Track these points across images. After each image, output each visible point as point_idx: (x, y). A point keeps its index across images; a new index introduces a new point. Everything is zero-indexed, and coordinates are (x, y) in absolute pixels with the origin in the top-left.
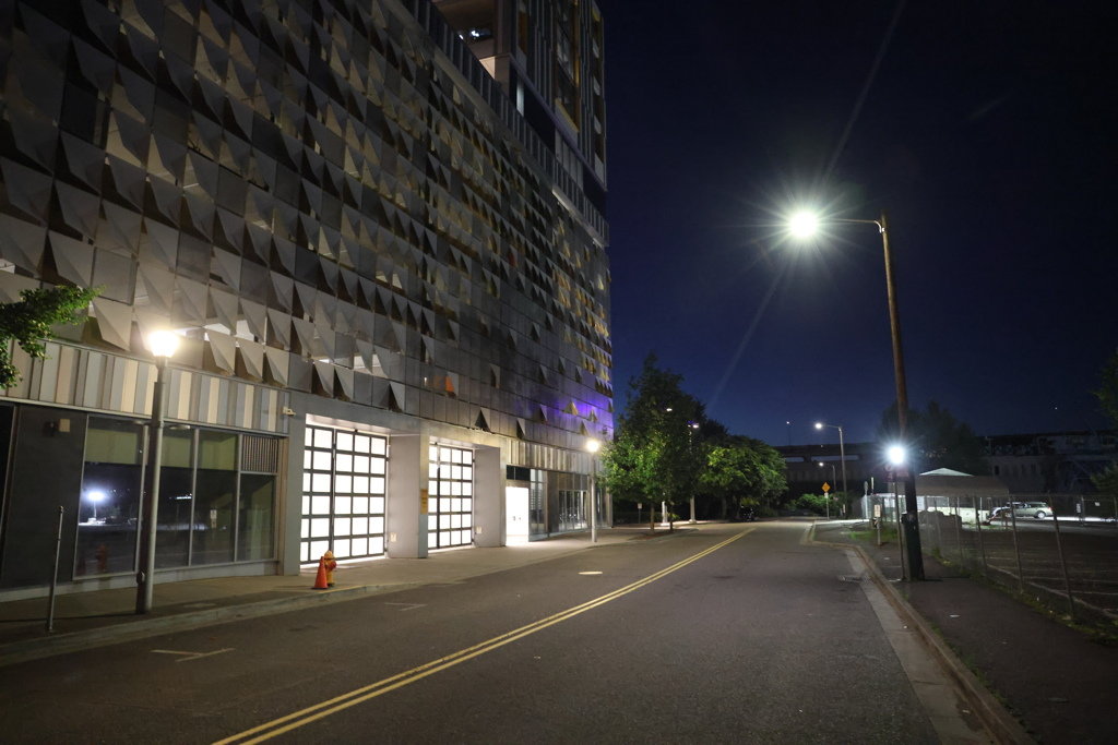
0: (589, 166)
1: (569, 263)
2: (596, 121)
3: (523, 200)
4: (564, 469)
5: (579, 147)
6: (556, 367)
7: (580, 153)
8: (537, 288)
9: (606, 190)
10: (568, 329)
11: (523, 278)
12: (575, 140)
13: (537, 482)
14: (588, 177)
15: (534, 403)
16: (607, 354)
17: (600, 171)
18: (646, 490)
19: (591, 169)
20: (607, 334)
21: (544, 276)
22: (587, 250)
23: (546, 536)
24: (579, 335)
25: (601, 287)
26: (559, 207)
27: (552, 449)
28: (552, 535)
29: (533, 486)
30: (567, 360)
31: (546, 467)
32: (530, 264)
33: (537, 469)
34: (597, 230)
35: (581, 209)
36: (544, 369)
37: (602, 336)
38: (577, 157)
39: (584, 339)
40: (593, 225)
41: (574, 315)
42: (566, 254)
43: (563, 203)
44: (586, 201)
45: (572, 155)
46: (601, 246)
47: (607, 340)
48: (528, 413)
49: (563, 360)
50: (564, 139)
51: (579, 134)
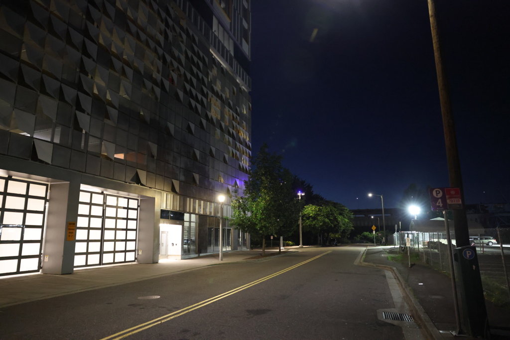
0: (238, 43)
1: (220, 93)
2: (244, 20)
3: (184, 48)
4: (212, 214)
5: (231, 30)
6: (208, 152)
7: (232, 34)
8: (193, 103)
9: (250, 60)
10: (218, 131)
11: (181, 94)
12: (228, 26)
13: (190, 222)
14: (237, 49)
15: (188, 172)
16: (248, 150)
17: (246, 48)
18: (258, 227)
19: (240, 46)
20: (248, 139)
21: (200, 96)
22: (235, 89)
23: (197, 255)
24: (227, 136)
25: (245, 112)
26: (214, 60)
27: (202, 202)
28: (201, 255)
29: (186, 224)
30: (217, 150)
31: (197, 212)
32: (188, 87)
33: (190, 213)
34: (243, 79)
35: (231, 65)
36: (198, 153)
37: (244, 140)
38: (230, 36)
39: (231, 139)
40: (240, 76)
41: (223, 124)
42: (218, 87)
43: (217, 57)
44: (235, 62)
45: (226, 34)
46: (246, 90)
47: (248, 143)
48: (182, 178)
49: (214, 150)
50: (220, 23)
51: (231, 23)
